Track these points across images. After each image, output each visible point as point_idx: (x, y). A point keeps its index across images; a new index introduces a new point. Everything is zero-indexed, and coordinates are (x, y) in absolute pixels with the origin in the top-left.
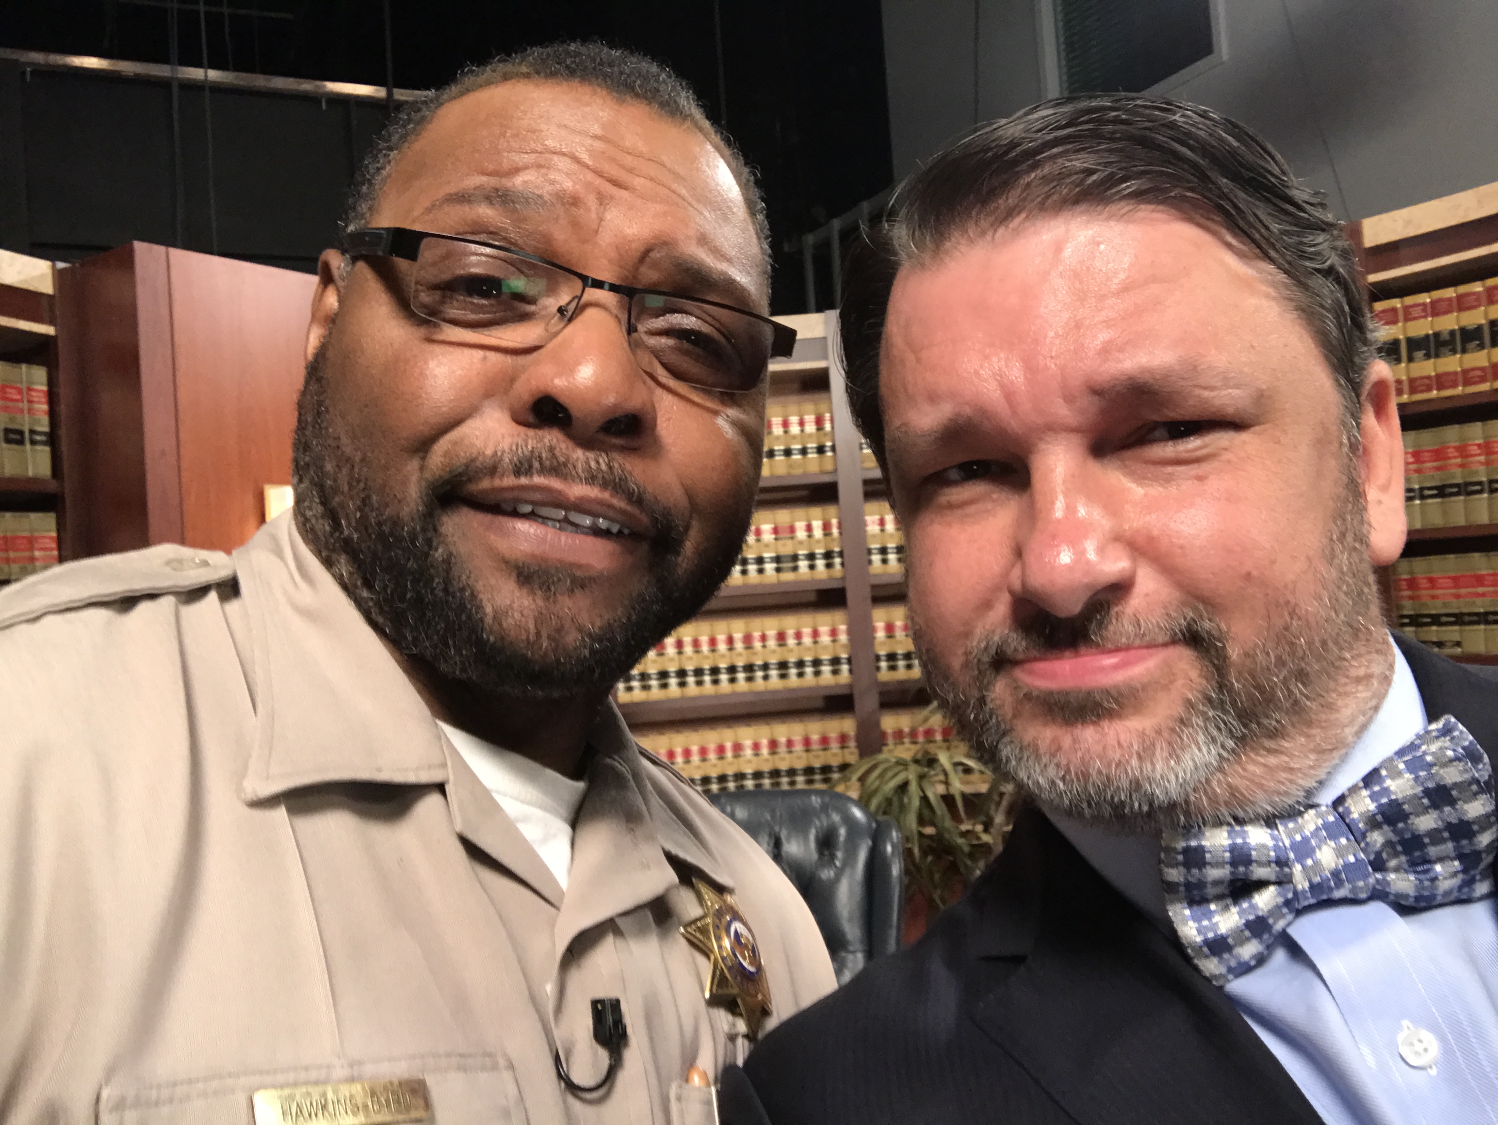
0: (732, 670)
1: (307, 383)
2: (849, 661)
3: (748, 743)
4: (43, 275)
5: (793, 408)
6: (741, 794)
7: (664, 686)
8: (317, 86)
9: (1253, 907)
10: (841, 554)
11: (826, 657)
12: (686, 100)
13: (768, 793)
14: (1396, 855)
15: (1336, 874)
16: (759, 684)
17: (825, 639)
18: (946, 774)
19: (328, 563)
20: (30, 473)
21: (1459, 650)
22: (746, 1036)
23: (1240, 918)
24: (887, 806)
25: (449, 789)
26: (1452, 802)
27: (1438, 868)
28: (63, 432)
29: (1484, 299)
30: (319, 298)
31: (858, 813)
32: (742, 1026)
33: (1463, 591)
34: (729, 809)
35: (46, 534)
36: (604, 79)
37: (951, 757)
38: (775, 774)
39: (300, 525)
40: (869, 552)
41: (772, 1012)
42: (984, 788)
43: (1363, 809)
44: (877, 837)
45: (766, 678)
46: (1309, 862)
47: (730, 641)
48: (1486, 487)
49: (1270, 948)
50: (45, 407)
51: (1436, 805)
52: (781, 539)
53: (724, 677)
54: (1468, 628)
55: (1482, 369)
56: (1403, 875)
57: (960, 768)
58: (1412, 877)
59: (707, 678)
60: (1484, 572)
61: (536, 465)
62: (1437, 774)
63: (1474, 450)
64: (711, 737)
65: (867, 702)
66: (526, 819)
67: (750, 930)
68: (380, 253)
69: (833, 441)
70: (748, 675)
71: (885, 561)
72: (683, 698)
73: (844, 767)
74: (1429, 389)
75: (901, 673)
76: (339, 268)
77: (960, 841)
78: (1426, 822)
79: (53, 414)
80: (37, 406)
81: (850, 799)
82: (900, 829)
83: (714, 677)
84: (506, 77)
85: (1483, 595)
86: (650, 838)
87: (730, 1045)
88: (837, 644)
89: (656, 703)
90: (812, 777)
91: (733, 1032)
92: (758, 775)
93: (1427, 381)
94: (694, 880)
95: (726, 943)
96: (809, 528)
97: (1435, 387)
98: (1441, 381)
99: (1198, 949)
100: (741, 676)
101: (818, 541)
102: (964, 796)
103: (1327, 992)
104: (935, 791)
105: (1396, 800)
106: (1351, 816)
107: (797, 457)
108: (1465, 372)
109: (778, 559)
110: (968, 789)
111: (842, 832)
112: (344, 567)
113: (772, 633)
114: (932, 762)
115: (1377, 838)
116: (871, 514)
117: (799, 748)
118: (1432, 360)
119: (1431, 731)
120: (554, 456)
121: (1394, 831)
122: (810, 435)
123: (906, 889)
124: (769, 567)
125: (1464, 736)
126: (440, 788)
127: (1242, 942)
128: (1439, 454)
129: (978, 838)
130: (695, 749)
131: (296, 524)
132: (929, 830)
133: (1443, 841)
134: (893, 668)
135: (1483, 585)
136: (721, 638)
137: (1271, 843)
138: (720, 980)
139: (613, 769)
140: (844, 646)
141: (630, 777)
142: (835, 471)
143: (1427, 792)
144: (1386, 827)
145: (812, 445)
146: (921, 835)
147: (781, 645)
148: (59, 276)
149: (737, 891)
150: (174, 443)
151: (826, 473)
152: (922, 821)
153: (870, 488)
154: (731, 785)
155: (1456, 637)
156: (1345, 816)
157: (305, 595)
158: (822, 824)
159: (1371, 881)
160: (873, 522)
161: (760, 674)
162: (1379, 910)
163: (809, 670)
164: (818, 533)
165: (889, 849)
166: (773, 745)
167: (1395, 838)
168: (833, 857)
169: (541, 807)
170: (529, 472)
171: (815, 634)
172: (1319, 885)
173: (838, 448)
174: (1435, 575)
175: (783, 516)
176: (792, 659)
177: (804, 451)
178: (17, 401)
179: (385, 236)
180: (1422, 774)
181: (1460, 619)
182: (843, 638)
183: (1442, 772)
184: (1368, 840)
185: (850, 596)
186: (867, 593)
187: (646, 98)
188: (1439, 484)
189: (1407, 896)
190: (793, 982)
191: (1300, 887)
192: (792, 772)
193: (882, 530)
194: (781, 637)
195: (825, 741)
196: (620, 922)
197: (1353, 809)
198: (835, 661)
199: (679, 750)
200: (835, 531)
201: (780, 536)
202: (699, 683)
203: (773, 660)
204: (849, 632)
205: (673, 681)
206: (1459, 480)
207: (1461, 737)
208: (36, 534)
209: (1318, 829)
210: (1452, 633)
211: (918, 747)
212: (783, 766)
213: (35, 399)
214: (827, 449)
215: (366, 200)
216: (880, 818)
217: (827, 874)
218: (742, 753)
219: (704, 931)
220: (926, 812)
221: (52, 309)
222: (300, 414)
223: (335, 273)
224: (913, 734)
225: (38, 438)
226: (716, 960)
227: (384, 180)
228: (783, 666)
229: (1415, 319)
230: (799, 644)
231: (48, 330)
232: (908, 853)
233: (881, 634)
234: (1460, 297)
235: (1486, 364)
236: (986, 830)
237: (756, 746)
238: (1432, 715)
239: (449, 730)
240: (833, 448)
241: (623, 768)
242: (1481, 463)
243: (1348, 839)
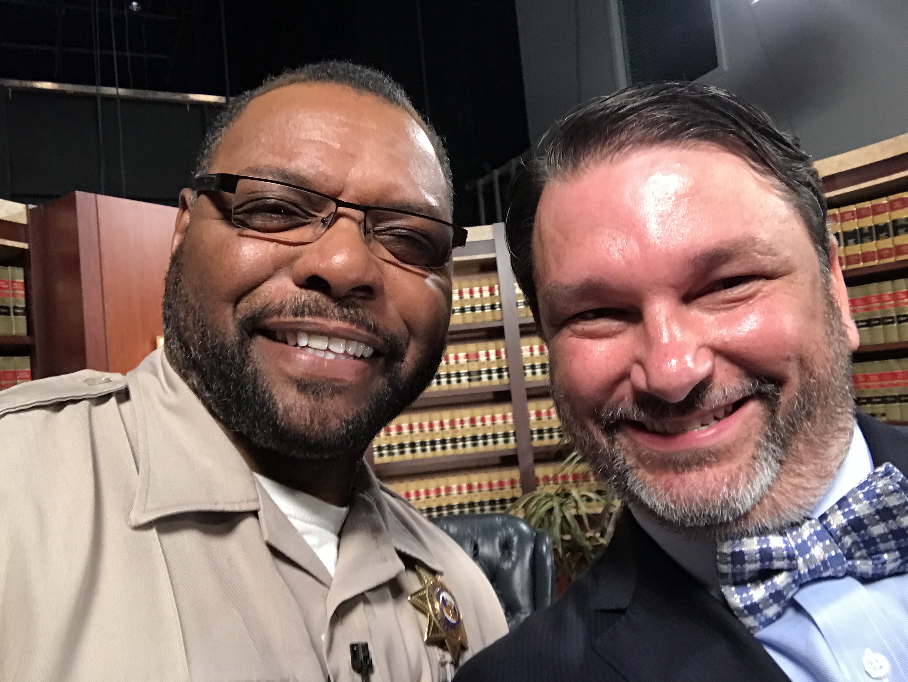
0: (443, 442)
1: (171, 267)
2: (515, 434)
3: (454, 486)
4: (20, 214)
5: (475, 282)
6: (451, 518)
7: (402, 453)
8: (184, 97)
9: (774, 585)
10: (507, 370)
11: (500, 432)
12: (400, 94)
13: (466, 516)
14: (860, 549)
15: (824, 562)
16: (460, 450)
17: (499, 421)
18: (576, 502)
19: (185, 377)
20: (14, 333)
21: (884, 419)
22: (452, 663)
23: (766, 592)
24: (541, 522)
25: (260, 514)
26: (894, 517)
27: (886, 556)
28: (34, 307)
29: (888, 207)
30: (180, 218)
31: (524, 527)
32: (448, 657)
33: (885, 383)
34: (445, 527)
35: (24, 370)
36: (350, 81)
37: (579, 492)
38: (472, 505)
39: (168, 354)
40: (524, 368)
41: (468, 648)
42: (600, 510)
43: (839, 523)
44: (537, 541)
45: (464, 446)
46: (808, 556)
47: (442, 424)
48: (895, 319)
49: (784, 609)
50: (23, 292)
51: (884, 520)
52: (471, 361)
53: (438, 446)
54: (888, 405)
55: (889, 249)
56: (864, 562)
57: (585, 498)
58: (870, 562)
59: (428, 447)
60: (897, 371)
61: (307, 310)
62: (883, 500)
63: (888, 298)
64: (432, 483)
65: (527, 459)
66: (308, 532)
67: (452, 597)
68: (213, 189)
69: (500, 301)
70: (453, 444)
71: (534, 373)
72: (414, 460)
73: (514, 500)
74: (858, 262)
75: (546, 441)
76: (190, 199)
77: (587, 543)
78: (878, 530)
79: (27, 296)
80: (18, 292)
81: (519, 519)
82: (550, 537)
83: (433, 447)
84: (292, 82)
85: (897, 385)
86: (387, 542)
87: (442, 669)
88: (506, 424)
89: (397, 463)
90: (495, 507)
91: (443, 661)
92: (461, 506)
93: (856, 257)
94: (416, 567)
95: (437, 606)
96: (487, 354)
97: (861, 260)
98: (865, 257)
99: (741, 611)
100: (449, 445)
101: (493, 362)
102: (588, 515)
103: (819, 633)
104: (570, 513)
105: (859, 517)
106: (832, 527)
107: (479, 312)
108: (879, 251)
109: (469, 374)
110: (591, 511)
111: (515, 539)
112: (195, 380)
113: (467, 419)
114: (567, 495)
115: (848, 540)
116: (525, 345)
117: (485, 488)
118: (859, 245)
119: (877, 473)
120: (318, 306)
121: (858, 535)
122: (486, 298)
123: (555, 572)
124: (464, 379)
125: (898, 474)
126: (255, 513)
127: (768, 606)
128: (866, 301)
129: (598, 541)
130: (422, 491)
131: (166, 354)
132: (567, 537)
133: (889, 540)
134: (541, 438)
135: (896, 379)
136: (436, 422)
137: (783, 546)
138: (433, 629)
139: (364, 499)
140: (511, 426)
141: (374, 504)
142: (502, 320)
143: (878, 512)
144: (853, 534)
145: (487, 304)
146: (563, 540)
147: (473, 426)
148: (30, 212)
149: (445, 573)
150: (101, 312)
151: (497, 321)
152: (563, 532)
153: (524, 329)
154: (445, 513)
155: (882, 411)
156: (828, 526)
157: (171, 398)
158: (503, 535)
159: (846, 566)
160: (526, 350)
161: (460, 444)
162: (850, 581)
163: (490, 441)
164: (493, 357)
165: (544, 549)
166: (470, 487)
167: (859, 540)
168: (510, 555)
169: (317, 525)
170: (302, 314)
171: (493, 419)
172: (814, 570)
173: (503, 305)
174: (868, 373)
175: (471, 347)
176: (480, 435)
177: (483, 308)
178: (5, 289)
179: (216, 179)
180: (875, 500)
181: (884, 400)
182: (510, 420)
183: (886, 499)
184: (843, 541)
185: (514, 395)
186: (524, 393)
187: (375, 91)
188: (867, 319)
189: (867, 574)
190: (481, 629)
191: (802, 572)
192: (482, 504)
193: (532, 355)
194: (473, 421)
195: (501, 484)
196: (368, 595)
197: (832, 522)
198: (506, 435)
199: (412, 492)
200: (503, 356)
201: (471, 359)
202: (424, 450)
203: (468, 435)
204: (514, 417)
205: (408, 450)
206: (879, 316)
207: (896, 476)
208: (17, 370)
209: (811, 535)
210: (880, 408)
211: (558, 486)
212: (477, 500)
213: (16, 287)
214: (497, 306)
215: (206, 159)
216: (539, 530)
217: (507, 565)
218: (450, 493)
219: (423, 598)
220: (565, 527)
221: (26, 232)
222: (166, 286)
223: (188, 203)
224: (555, 478)
225: (18, 311)
226: (430, 616)
227: (218, 146)
228: (474, 438)
229: (847, 220)
230: (484, 425)
231: (25, 246)
232: (555, 551)
233: (533, 418)
234: (874, 207)
235: (892, 246)
236: (602, 536)
237: (460, 488)
238: (876, 463)
239: (260, 478)
240: (500, 306)
241: (370, 500)
242: (892, 306)
243: (830, 541)
